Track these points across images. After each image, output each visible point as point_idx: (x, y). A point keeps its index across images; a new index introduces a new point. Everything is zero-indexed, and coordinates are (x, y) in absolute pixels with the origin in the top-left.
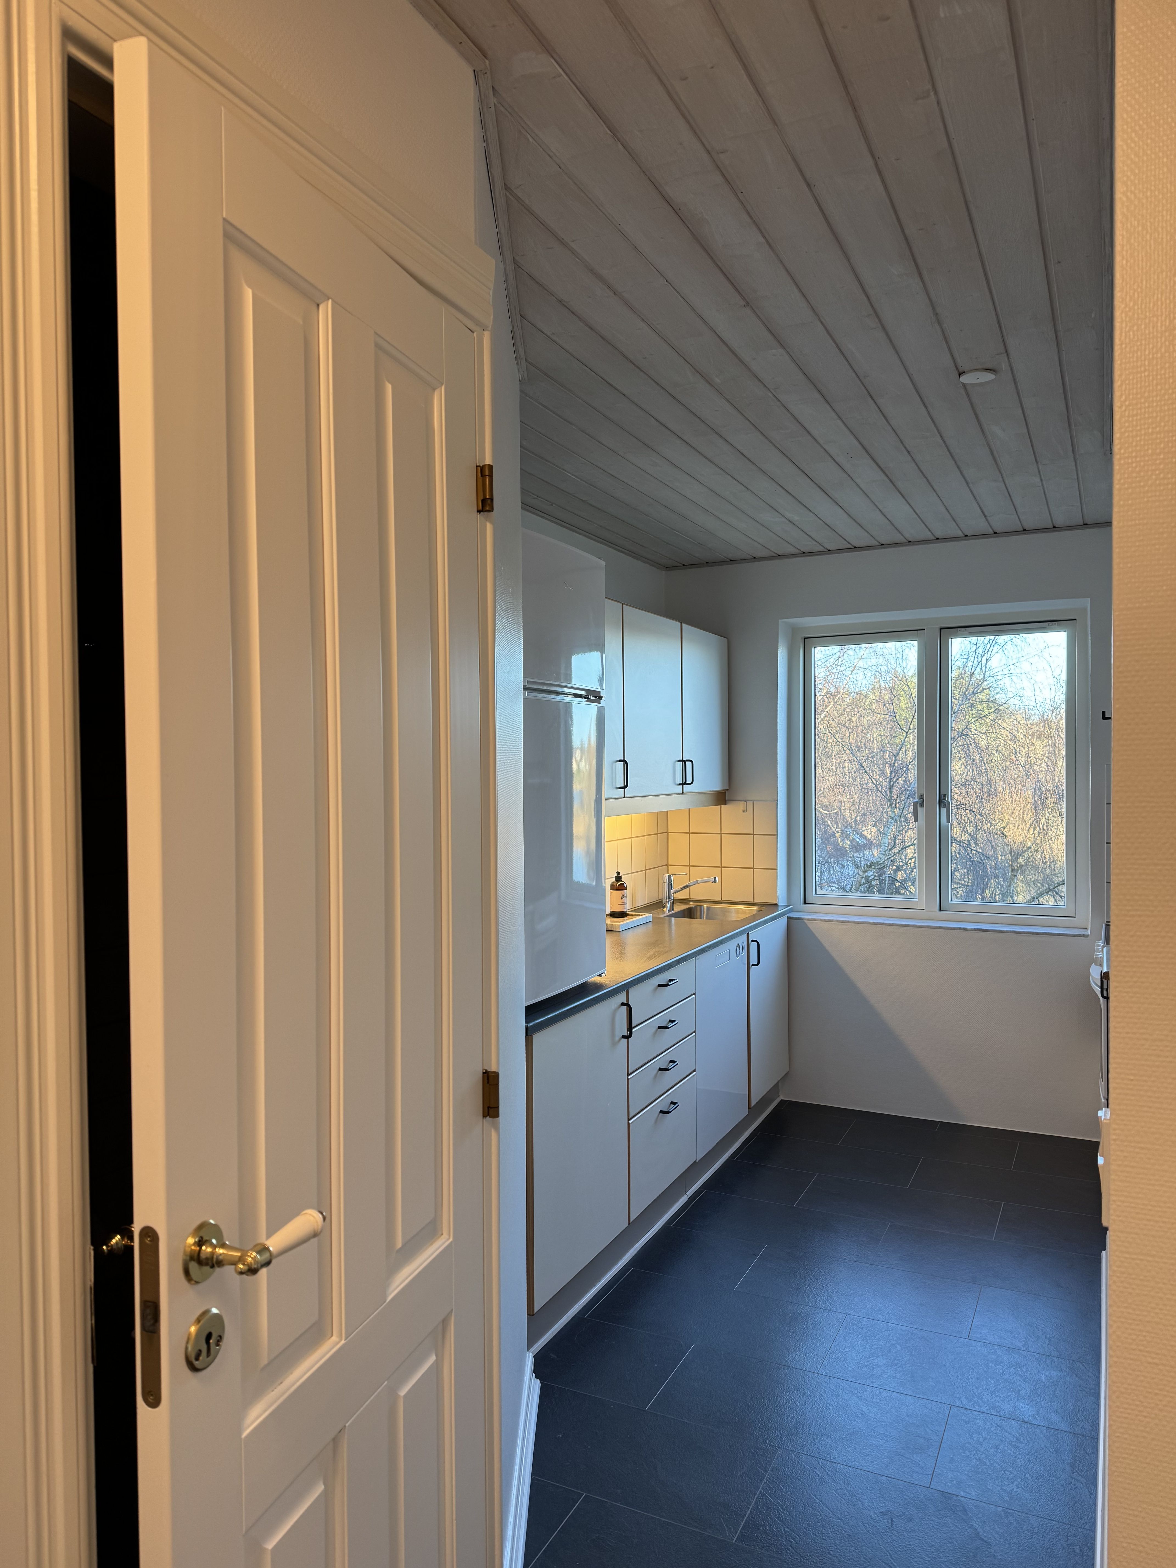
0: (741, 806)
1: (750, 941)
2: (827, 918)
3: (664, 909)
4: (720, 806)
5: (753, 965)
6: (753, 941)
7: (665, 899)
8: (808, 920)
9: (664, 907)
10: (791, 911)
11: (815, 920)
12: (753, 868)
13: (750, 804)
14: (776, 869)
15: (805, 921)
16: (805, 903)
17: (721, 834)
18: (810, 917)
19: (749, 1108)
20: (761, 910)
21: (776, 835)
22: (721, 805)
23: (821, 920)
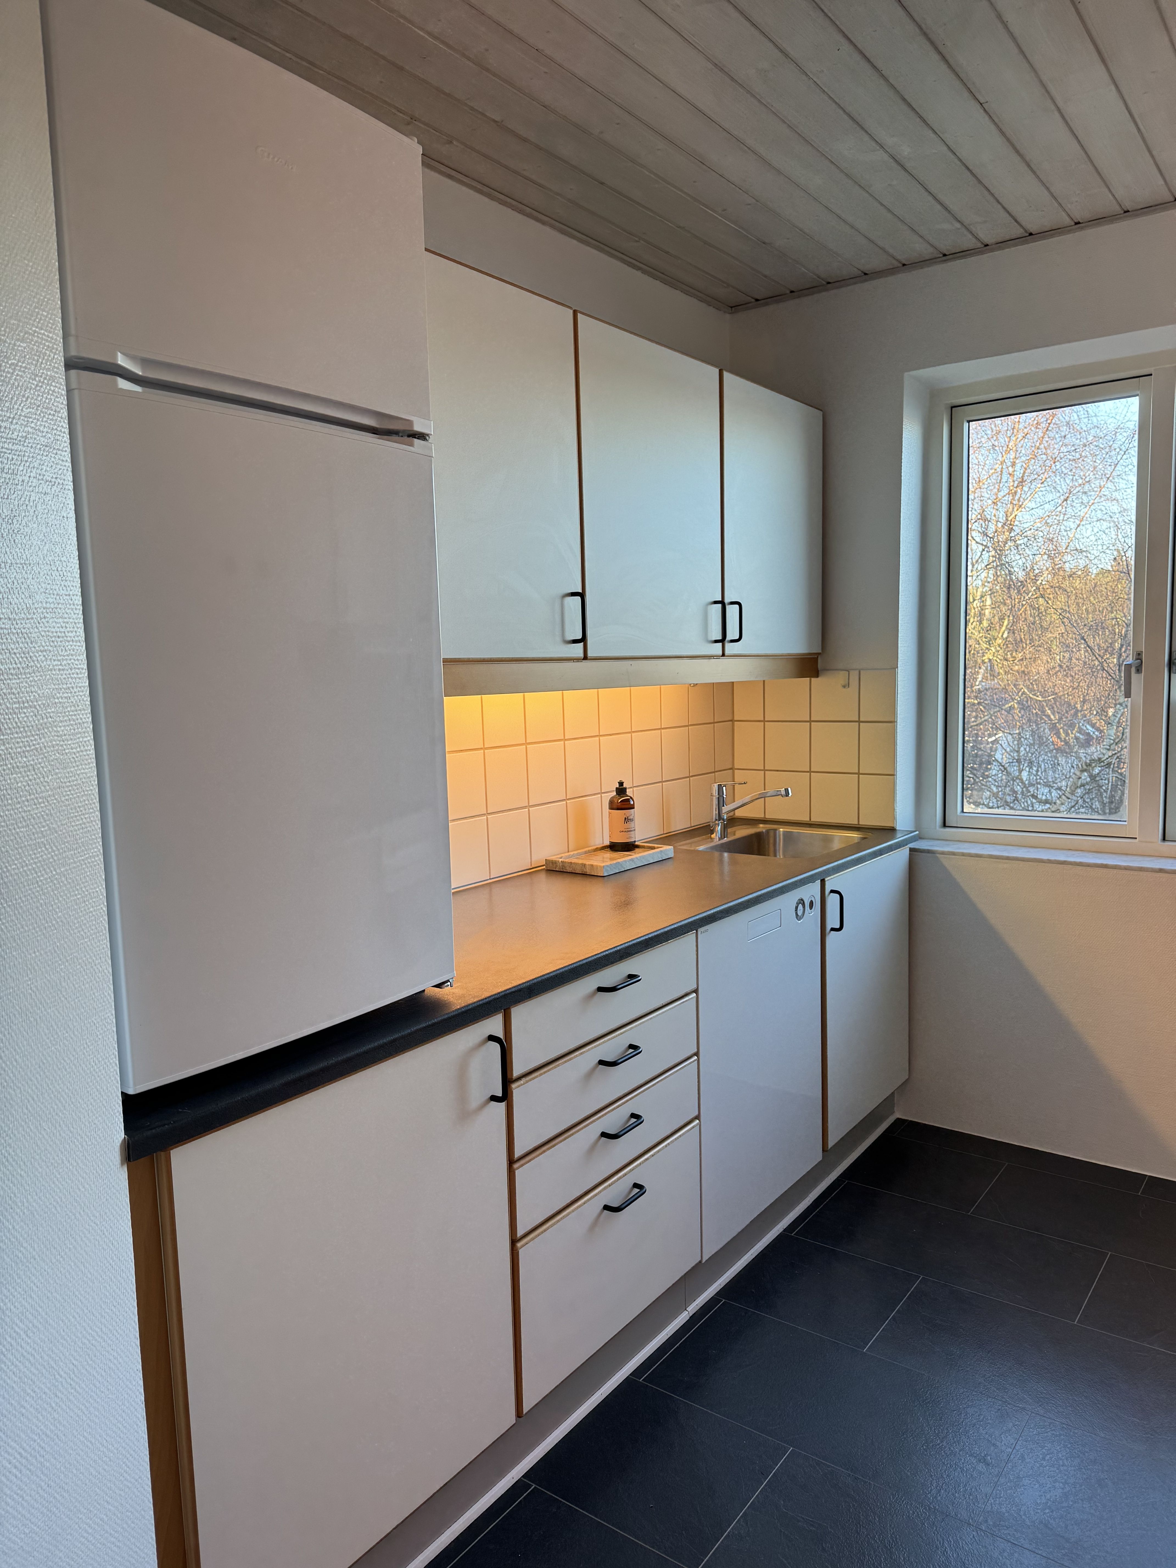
0: (841, 677)
1: (827, 891)
2: (973, 851)
3: (713, 836)
4: (808, 679)
5: (833, 929)
6: (832, 891)
7: (714, 820)
8: (943, 853)
9: (712, 832)
10: (919, 838)
11: (953, 854)
12: (859, 774)
13: (854, 675)
14: (893, 775)
15: (938, 855)
16: (944, 825)
17: (810, 721)
18: (946, 849)
19: (824, 1149)
20: (867, 838)
21: (893, 722)
22: (811, 676)
23: (963, 854)
